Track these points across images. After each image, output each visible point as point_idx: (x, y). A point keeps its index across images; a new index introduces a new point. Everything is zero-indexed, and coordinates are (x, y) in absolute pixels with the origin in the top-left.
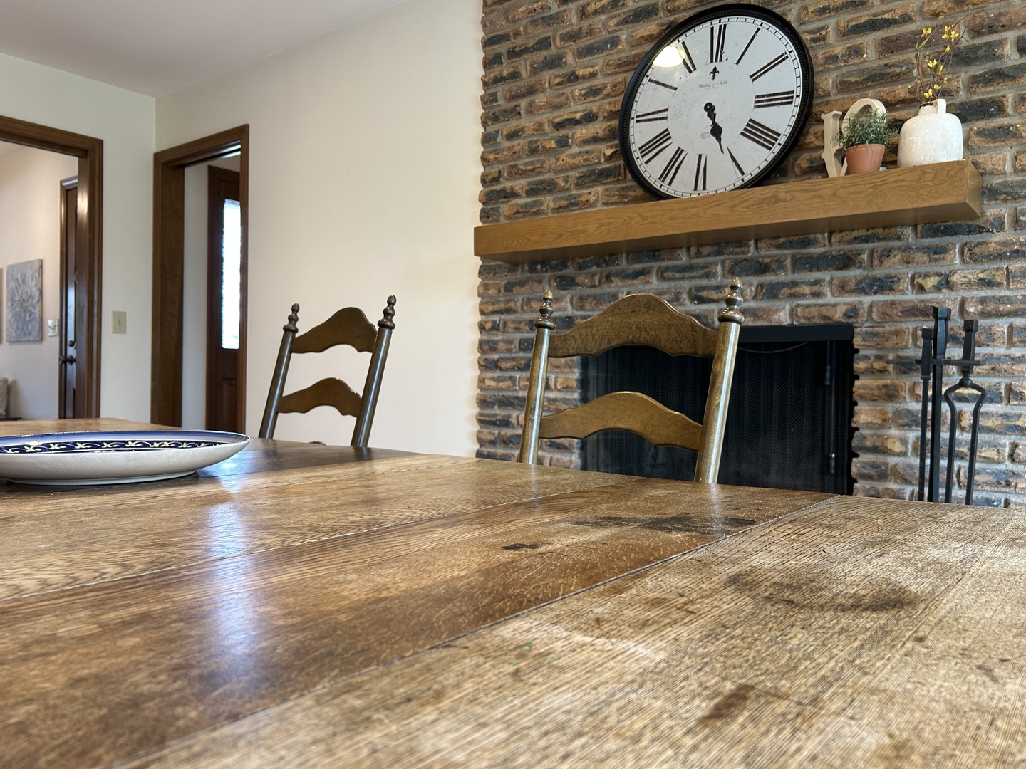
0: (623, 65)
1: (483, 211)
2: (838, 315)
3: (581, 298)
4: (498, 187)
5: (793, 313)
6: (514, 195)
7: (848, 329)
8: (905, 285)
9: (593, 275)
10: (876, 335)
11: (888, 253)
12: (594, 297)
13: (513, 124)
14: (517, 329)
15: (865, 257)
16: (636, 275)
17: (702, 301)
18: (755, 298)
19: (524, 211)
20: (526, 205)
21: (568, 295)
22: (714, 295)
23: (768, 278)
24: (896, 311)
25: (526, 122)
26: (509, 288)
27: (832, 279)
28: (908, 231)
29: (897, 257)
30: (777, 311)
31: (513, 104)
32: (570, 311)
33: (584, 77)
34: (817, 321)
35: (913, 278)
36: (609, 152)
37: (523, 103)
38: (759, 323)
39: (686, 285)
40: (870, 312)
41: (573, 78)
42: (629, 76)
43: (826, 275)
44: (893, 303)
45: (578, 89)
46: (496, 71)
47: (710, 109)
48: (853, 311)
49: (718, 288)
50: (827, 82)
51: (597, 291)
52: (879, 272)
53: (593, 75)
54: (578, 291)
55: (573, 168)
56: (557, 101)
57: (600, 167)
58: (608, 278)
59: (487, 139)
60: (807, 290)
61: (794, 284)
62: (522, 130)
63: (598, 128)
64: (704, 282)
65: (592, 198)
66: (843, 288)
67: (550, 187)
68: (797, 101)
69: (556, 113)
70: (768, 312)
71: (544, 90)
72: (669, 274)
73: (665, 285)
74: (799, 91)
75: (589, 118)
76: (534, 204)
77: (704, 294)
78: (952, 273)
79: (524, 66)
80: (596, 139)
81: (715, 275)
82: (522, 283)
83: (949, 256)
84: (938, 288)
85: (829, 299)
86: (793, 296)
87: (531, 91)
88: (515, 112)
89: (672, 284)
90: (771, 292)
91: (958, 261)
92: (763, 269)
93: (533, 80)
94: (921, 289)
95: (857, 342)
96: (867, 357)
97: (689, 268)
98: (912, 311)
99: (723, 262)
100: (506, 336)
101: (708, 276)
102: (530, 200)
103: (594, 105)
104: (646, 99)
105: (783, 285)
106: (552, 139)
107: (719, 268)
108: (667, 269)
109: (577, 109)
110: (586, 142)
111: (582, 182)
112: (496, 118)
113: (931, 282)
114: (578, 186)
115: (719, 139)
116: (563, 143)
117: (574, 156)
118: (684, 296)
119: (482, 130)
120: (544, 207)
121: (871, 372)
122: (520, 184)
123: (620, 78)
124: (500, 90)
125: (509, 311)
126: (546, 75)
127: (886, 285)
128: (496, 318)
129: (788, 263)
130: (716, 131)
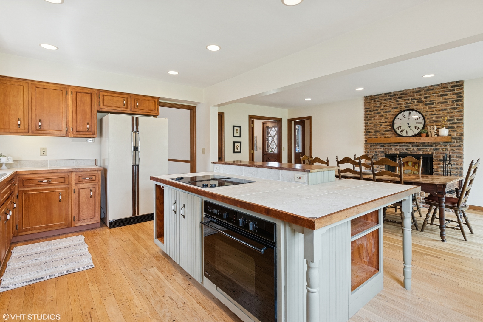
0: (393, 115)
1: (365, 134)
2: (430, 153)
3: (385, 149)
4: (368, 131)
5: (423, 152)
6: (371, 132)
7: (432, 155)
8: (441, 149)
9: (387, 145)
10: (436, 156)
11: (438, 145)
12: (388, 149)
13: (371, 121)
14: (373, 153)
15: (434, 146)
16: (395, 146)
17: (407, 150)
18: (416, 150)
19: (374, 135)
20: (374, 134)
21: (383, 148)
22: (410, 149)
23: (419, 147)
24: (439, 153)
25: (373, 121)
26: (371, 146)
27: (429, 148)
28: (441, 143)
29: (439, 146)
30: (420, 152)
31: (371, 118)
32: (383, 151)
33: (385, 116)
34: (427, 154)
35: (442, 149)
36: (390, 128)
37: (373, 118)
38: (417, 154)
39: (404, 148)
40: (435, 153)
41: (383, 116)
42: (394, 116)
43: (428, 148)
44: (439, 152)
45: (384, 117)
46: (367, 113)
47: (408, 124)
48: (433, 153)
49: (410, 148)
50: (428, 121)
51: (388, 148)
52: (436, 148)
53: (386, 116)
54: (385, 147)
55: (383, 129)
56: (380, 119)
57: (388, 129)
58: (390, 146)
59: (366, 123)
60: (425, 150)
61: (423, 149)
62: (373, 123)
63: (388, 124)
64: (408, 148)
65: (387, 134)
66: (431, 149)
67: (379, 132)
68: (423, 124)
69: (379, 121)
70: (419, 152)
71: (377, 117)
72: (402, 146)
73: (401, 148)
74: (423, 123)
75: (386, 122)
76: (376, 134)
77: (408, 149)
78: (448, 148)
79: (373, 113)
80: (387, 125)
81: (409, 147)
82: (374, 146)
83: (447, 146)
84: (446, 150)
85: (429, 151)
86: (423, 150)
87: (374, 117)
88: (371, 120)
89: (402, 147)
90: (419, 149)
91: (448, 147)
92: (418, 146)
93: (375, 115)
94: (443, 150)
95: (433, 157)
96: (435, 159)
97: (405, 145)
98: (442, 153)
99: (411, 145)
100: (370, 154)
101: (408, 147)
102: (375, 133)
103: (387, 120)
104: (397, 121)
105: (421, 149)
106: (379, 124)
107: (410, 146)
108: (401, 145)
109: (384, 120)
110: (385, 125)
111: (385, 131)
112: (367, 120)
113: (444, 149)
114: (384, 132)
115: (410, 128)
116: (381, 125)
117: (383, 127)
118: (404, 149)
119: (364, 122)
120: (378, 135)
121: (436, 161)
122: (373, 131)
123: (392, 117)
124: (368, 116)
125: (371, 150)
126: (377, 115)
127: (438, 149)
128: (368, 151)
129: (422, 146)
130: (409, 127)
